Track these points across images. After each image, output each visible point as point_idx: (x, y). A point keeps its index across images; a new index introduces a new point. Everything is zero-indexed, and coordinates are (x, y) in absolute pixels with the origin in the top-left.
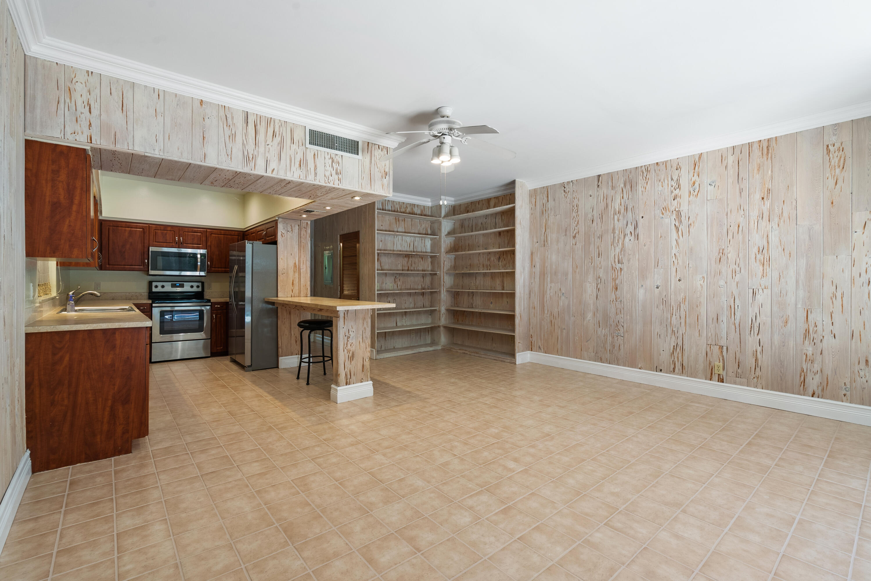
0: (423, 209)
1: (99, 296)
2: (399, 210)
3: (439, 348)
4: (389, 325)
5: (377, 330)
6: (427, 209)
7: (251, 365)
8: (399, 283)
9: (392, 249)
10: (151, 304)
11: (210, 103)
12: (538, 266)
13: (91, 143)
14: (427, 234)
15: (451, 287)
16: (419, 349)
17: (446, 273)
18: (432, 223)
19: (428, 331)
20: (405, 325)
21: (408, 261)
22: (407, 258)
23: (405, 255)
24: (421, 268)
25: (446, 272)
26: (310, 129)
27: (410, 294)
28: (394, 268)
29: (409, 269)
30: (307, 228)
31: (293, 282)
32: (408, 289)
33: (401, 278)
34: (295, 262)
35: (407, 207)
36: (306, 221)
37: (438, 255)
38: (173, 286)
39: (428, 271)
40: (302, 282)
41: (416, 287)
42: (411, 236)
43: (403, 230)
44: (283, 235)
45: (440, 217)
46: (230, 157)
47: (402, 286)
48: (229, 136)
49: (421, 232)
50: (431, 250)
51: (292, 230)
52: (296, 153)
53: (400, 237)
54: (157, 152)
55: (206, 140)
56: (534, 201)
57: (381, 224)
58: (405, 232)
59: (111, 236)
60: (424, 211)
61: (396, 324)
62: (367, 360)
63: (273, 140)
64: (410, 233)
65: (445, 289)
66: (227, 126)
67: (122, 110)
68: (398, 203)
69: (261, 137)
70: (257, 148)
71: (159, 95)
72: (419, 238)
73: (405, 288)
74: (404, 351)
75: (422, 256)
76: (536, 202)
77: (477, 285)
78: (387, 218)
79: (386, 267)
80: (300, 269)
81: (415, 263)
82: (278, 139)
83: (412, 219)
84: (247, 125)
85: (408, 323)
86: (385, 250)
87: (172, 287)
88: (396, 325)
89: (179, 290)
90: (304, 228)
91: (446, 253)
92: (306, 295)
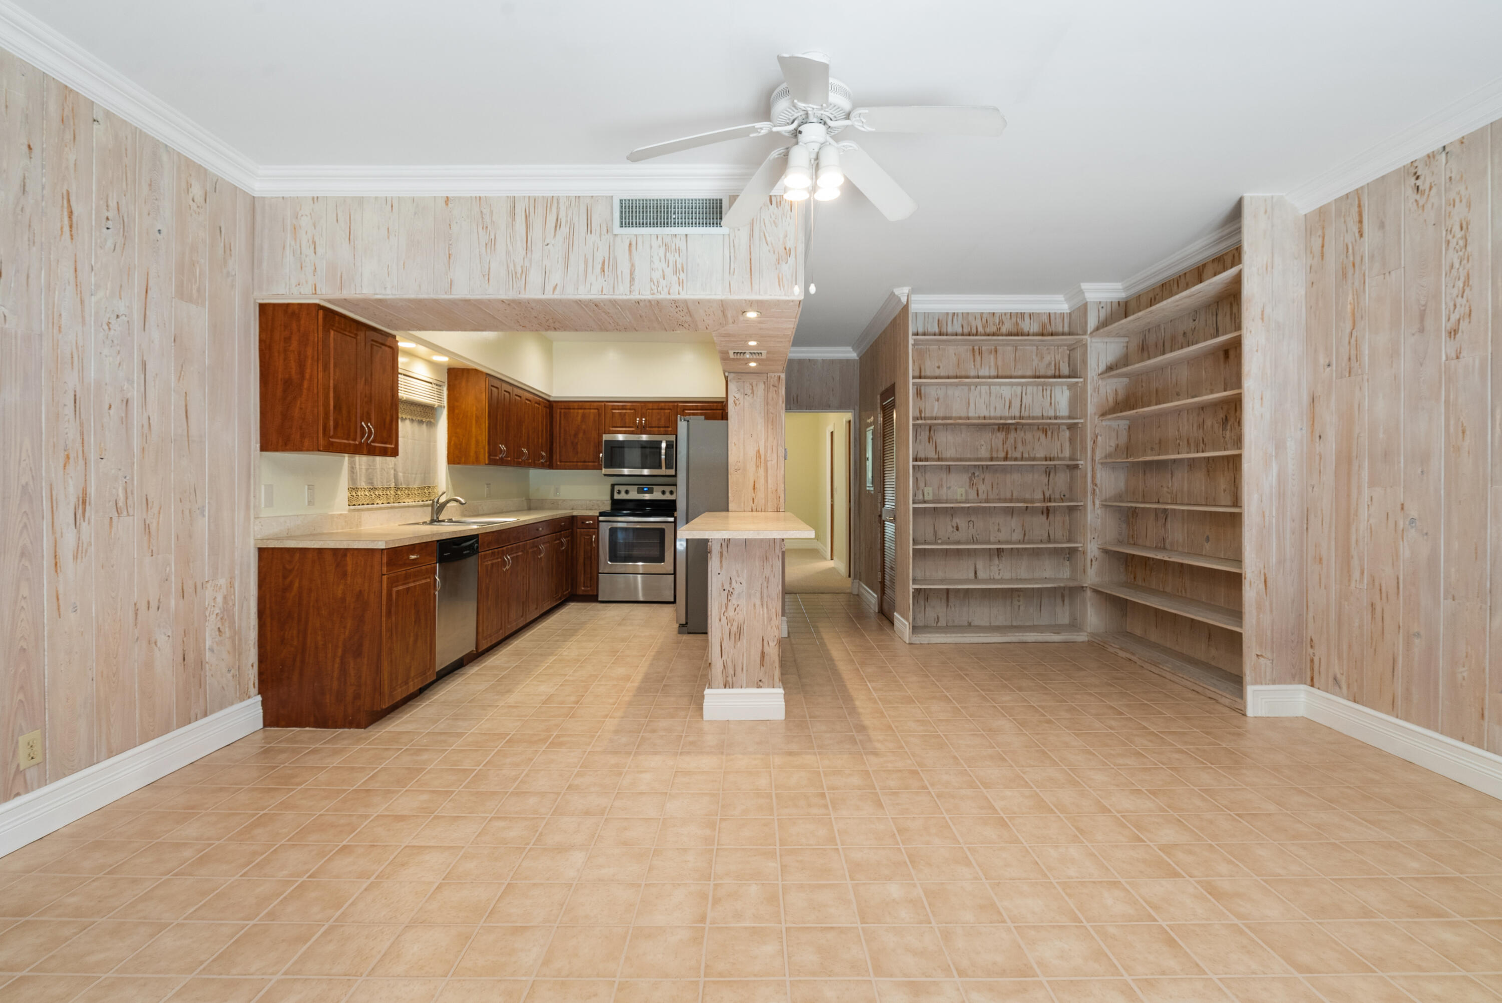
0: (1047, 321)
1: (464, 504)
2: (980, 329)
3: (1082, 637)
4: (957, 576)
5: (913, 584)
6: (1059, 320)
7: (687, 623)
8: (982, 488)
9: (963, 414)
10: (598, 517)
11: (460, 198)
12: (1331, 435)
13: (316, 294)
14: (1060, 377)
15: (1119, 497)
16: (1021, 634)
17: (1102, 463)
18: (1072, 349)
19: (1063, 597)
20: (1000, 577)
21: (1007, 439)
22: (1004, 433)
23: (997, 427)
24: (1040, 454)
25: (1101, 461)
26: (621, 198)
27: (1011, 512)
28: (969, 456)
29: (1009, 456)
30: (780, 386)
31: (754, 485)
32: (1005, 501)
33: (988, 477)
34: (757, 449)
35: (1002, 322)
36: (777, 375)
37: (1082, 421)
38: (641, 491)
39: (1059, 459)
40: (769, 486)
41: (1028, 496)
42: (1012, 384)
43: (993, 373)
44: (737, 402)
45: (1085, 333)
46: (487, 278)
47: (990, 493)
48: (486, 244)
49: (1042, 373)
50: (1070, 411)
51: (753, 393)
52: (595, 250)
53: (984, 389)
54: (388, 291)
55: (452, 258)
56: (1316, 243)
57: (937, 365)
58: (998, 377)
59: (562, 422)
60: (1048, 325)
61: (976, 573)
62: (772, 644)
63: (555, 235)
64: (1011, 377)
65: (1097, 502)
66: (483, 228)
67: (349, 240)
68: (978, 317)
69: (536, 233)
70: (529, 254)
71: (392, 206)
72: (1035, 388)
73: (997, 497)
74: (982, 635)
75: (1046, 428)
76: (1323, 246)
77: (1174, 491)
78: (951, 350)
79: (950, 453)
80: (766, 461)
81: (1024, 442)
82: (564, 230)
83: (1016, 347)
84: (514, 219)
85: (1007, 575)
86: (944, 418)
87: (639, 492)
88: (976, 577)
89: (647, 497)
90: (774, 386)
91: (1103, 415)
92: (777, 508)
